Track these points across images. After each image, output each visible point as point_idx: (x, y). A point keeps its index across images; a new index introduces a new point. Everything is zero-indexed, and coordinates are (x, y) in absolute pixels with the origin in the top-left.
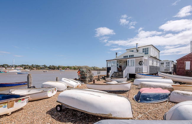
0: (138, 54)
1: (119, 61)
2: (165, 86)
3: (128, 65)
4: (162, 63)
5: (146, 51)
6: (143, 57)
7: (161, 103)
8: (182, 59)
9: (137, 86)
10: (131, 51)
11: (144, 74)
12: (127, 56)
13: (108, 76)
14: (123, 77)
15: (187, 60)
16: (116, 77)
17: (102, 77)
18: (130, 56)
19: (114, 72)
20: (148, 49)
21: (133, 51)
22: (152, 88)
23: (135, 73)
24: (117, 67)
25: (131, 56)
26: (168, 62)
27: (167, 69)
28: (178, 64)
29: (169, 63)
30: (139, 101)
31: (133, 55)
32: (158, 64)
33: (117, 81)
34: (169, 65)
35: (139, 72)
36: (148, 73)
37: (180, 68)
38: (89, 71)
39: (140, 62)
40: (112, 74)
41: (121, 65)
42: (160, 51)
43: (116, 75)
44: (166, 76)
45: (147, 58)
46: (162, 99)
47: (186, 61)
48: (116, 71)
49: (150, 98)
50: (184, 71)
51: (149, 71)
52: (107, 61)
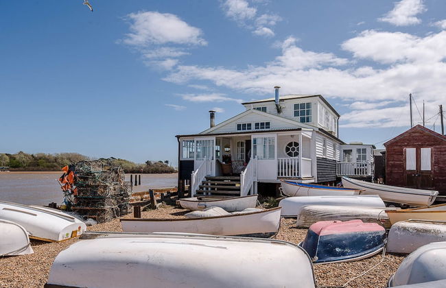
0: (282, 119)
1: (223, 140)
2: (368, 215)
3: (255, 154)
4: (348, 152)
5: (303, 111)
6: (300, 129)
7: (370, 258)
8: (397, 142)
9: (291, 221)
10: (259, 109)
11: (303, 182)
12: (249, 125)
13: (182, 192)
14: (239, 195)
15: (408, 146)
16: (212, 194)
17: (162, 195)
18: (257, 125)
19: (208, 178)
20: (309, 105)
21: (264, 109)
22: (338, 221)
23: (279, 181)
24: (217, 161)
25: (262, 124)
26: (361, 147)
27: (362, 167)
28: (388, 155)
29: (364, 151)
30: (316, 258)
31: (268, 124)
32: (338, 152)
33: (225, 209)
34: (364, 158)
35: (289, 178)
36: (313, 181)
37: (394, 166)
38: (113, 174)
39: (290, 144)
40: (200, 183)
41: (227, 154)
42: (339, 116)
43: (214, 189)
44: (364, 189)
45: (310, 134)
46: (370, 248)
47: (406, 146)
48: (213, 173)
49: (344, 249)
50: (403, 173)
51: (315, 175)
52: (178, 137)
